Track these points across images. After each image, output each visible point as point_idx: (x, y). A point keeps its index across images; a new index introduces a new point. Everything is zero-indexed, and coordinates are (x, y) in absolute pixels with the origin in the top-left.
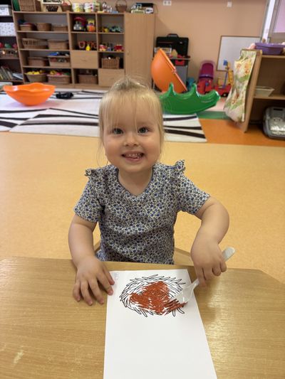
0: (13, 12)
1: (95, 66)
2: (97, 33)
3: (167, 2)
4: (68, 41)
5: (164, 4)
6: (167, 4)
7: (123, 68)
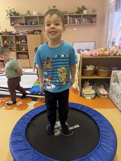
2: (15, 44)
7: (28, 58)
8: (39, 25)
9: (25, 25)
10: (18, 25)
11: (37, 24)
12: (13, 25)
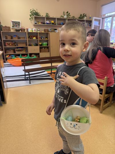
0: (1, 31)
1: (39, 52)
2: (39, 39)
4: (27, 43)
7: (49, 52)
8: (57, 25)
9: (46, 24)
10: (40, 24)
11: (56, 24)
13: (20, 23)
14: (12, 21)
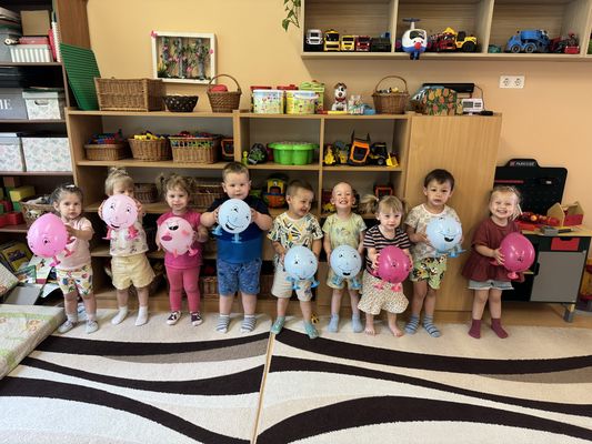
0: (68, 111)
3: (513, 79)
5: (502, 85)
6: (512, 85)
8: (485, 54)
9: (392, 54)
10: (347, 47)
12: (319, 48)
13: (212, 47)
14: (158, 38)
